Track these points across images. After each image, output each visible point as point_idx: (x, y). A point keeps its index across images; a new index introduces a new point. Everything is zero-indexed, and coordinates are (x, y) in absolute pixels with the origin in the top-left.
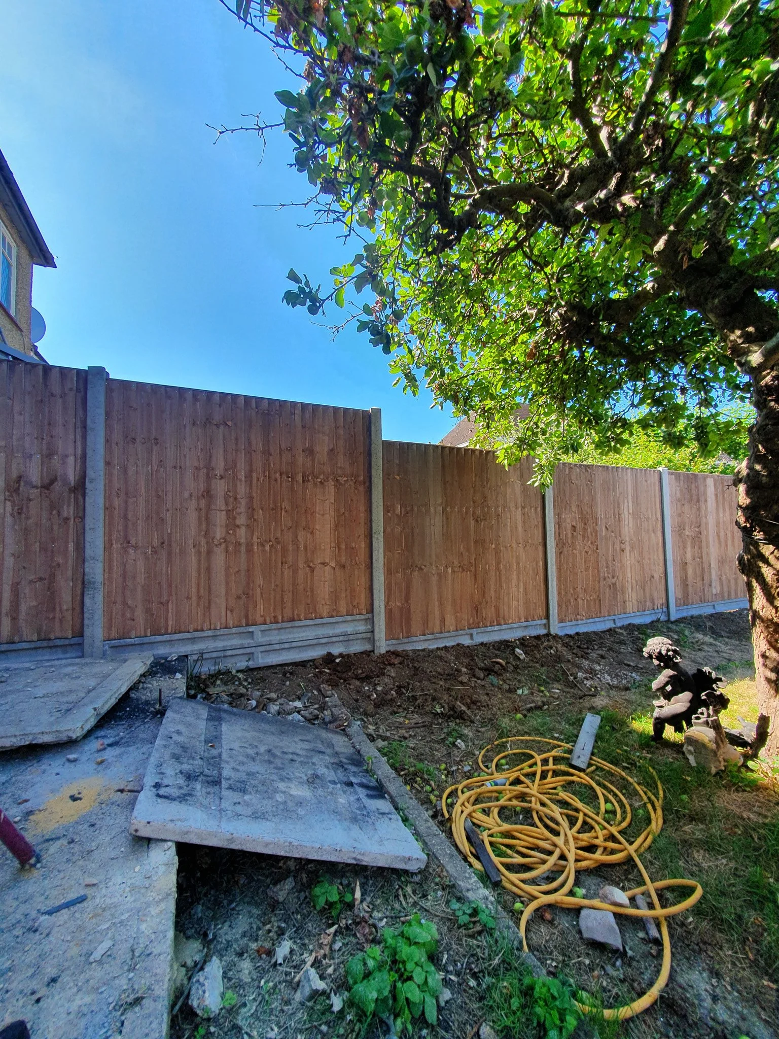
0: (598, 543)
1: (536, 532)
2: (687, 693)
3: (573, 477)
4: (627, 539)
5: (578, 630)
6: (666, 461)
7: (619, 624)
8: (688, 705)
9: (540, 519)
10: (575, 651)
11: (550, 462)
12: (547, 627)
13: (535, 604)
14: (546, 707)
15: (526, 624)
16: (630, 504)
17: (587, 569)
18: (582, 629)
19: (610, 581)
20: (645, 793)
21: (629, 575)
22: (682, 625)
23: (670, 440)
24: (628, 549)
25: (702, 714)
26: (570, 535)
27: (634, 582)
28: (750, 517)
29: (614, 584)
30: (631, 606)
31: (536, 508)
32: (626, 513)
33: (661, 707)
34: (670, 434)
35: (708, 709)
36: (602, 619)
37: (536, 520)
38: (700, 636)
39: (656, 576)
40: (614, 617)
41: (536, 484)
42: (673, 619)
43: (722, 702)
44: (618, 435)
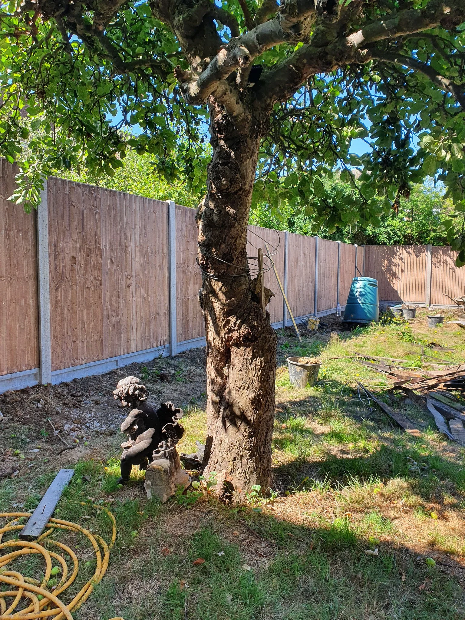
0: (102, 277)
1: (25, 262)
2: (150, 429)
3: (74, 199)
4: (134, 274)
5: (75, 377)
6: (177, 195)
7: (121, 365)
8: (151, 440)
9: (31, 247)
10: (67, 401)
11: (38, 175)
12: (39, 376)
13: (23, 351)
14: (15, 473)
15: (9, 376)
16: (138, 238)
17: (88, 307)
18: (79, 375)
19: (113, 320)
20: (98, 541)
21: (134, 313)
22: (180, 359)
23: (163, 169)
24: (134, 285)
25: (162, 447)
26: (68, 267)
27: (139, 319)
28: (205, 254)
29: (118, 323)
30: (135, 345)
31: (26, 232)
32: (133, 246)
33: (128, 448)
34: (163, 163)
35: (167, 442)
36: (103, 361)
37: (26, 248)
38: (192, 368)
39: (161, 314)
40: (117, 358)
41: (19, 201)
42: (173, 354)
43: (179, 432)
44: (111, 153)
